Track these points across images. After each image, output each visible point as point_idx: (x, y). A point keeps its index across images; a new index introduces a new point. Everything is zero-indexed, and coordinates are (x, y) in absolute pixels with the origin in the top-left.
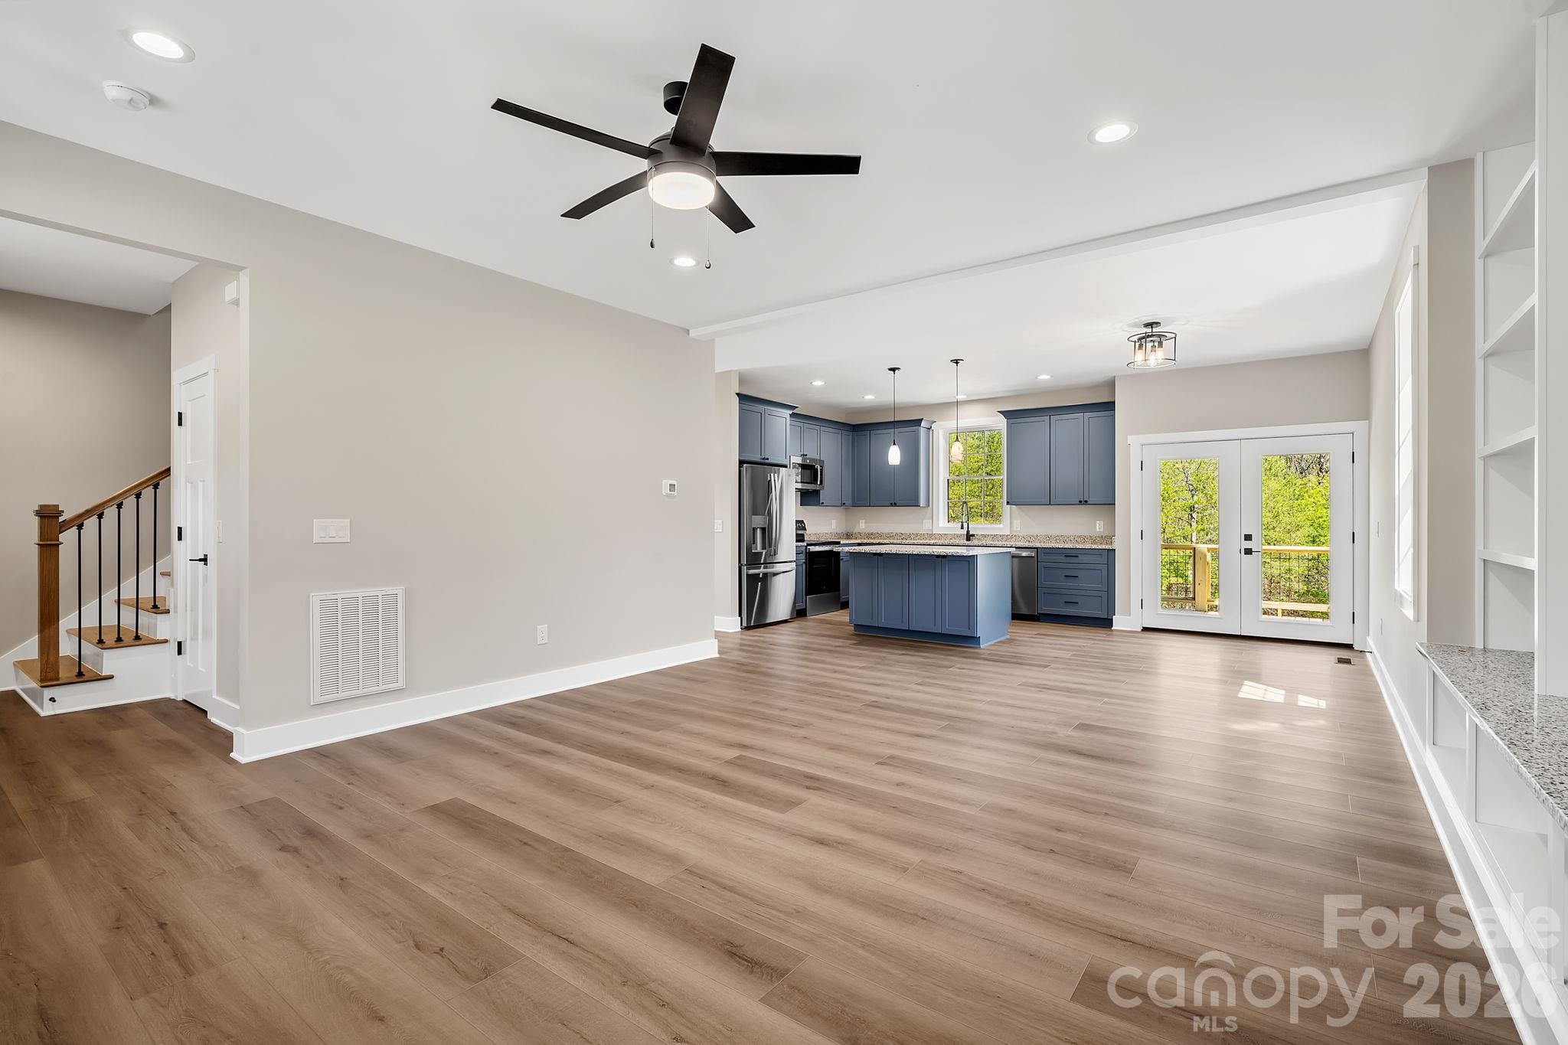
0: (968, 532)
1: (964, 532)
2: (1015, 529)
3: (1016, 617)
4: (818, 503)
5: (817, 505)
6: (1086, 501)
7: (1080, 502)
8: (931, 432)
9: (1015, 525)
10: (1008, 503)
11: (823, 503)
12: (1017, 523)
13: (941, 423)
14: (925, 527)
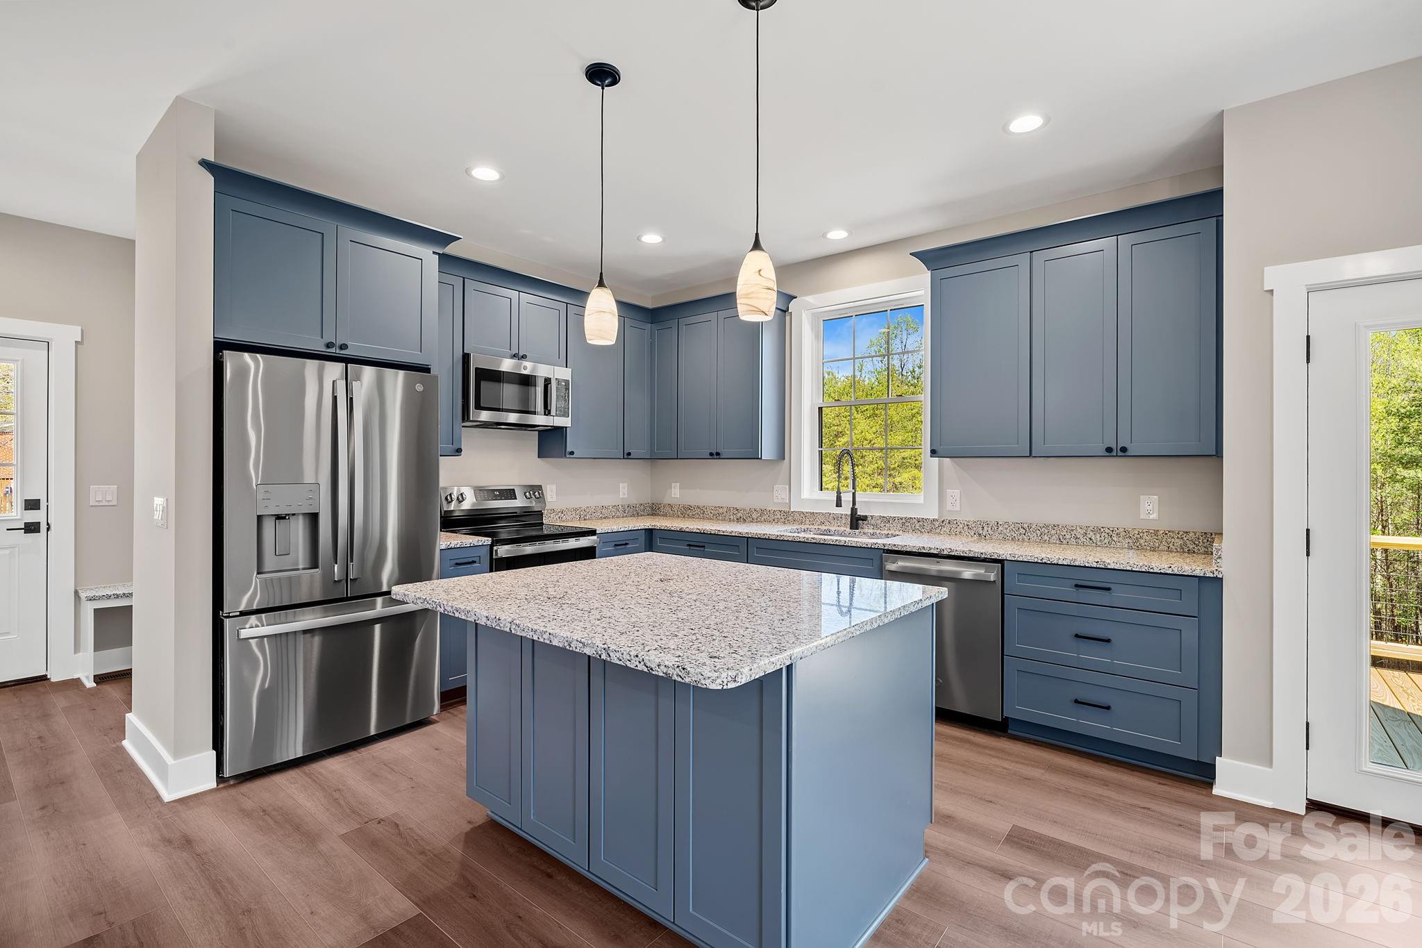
0: (854, 510)
1: (846, 510)
2: (949, 507)
3: (945, 715)
4: (564, 453)
5: (562, 457)
6: (1124, 450)
7: (1109, 450)
8: (788, 318)
9: (949, 500)
10: (934, 453)
11: (572, 453)
12: (954, 494)
13: (810, 299)
14: (777, 498)
